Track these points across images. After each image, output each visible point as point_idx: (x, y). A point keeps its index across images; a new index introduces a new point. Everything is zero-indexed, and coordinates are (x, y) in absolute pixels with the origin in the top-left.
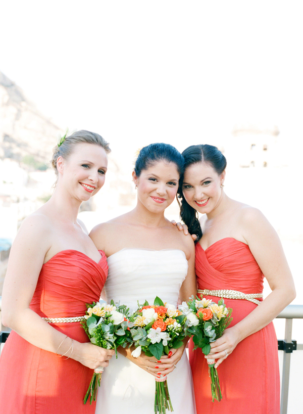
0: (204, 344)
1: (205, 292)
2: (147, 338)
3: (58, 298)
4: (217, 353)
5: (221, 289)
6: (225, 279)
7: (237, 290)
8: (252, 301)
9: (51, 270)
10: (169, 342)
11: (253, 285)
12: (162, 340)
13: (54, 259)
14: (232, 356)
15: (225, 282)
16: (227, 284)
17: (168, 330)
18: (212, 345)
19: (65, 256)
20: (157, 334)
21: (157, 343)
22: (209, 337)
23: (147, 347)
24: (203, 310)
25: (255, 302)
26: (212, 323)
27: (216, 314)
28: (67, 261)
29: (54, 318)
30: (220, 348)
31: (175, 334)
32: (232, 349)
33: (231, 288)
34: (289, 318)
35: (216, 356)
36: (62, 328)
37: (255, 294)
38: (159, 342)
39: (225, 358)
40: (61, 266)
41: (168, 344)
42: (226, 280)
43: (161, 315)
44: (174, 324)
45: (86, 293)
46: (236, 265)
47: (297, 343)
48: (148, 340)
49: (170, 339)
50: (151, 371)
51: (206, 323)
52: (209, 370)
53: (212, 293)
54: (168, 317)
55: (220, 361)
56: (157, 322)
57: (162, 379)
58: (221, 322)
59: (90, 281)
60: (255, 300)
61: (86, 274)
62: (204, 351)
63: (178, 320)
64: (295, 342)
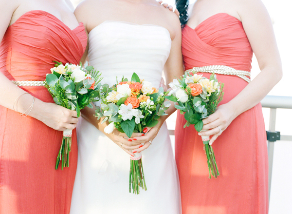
0: (196, 121)
1: (194, 69)
2: (118, 114)
3: (26, 59)
4: (211, 129)
5: (212, 65)
6: (216, 55)
7: (229, 66)
8: (243, 78)
9: (19, 30)
10: (142, 120)
11: (244, 62)
12: (134, 118)
13: (22, 18)
14: (226, 132)
15: (216, 57)
16: (219, 60)
17: (141, 107)
18: (204, 122)
19: (33, 16)
20: (129, 110)
21: (128, 120)
22: (201, 114)
23: (118, 123)
24: (192, 85)
25: (245, 79)
26: (201, 98)
27: (205, 89)
28: (34, 21)
29: (20, 81)
30: (213, 124)
31: (148, 112)
32: (227, 125)
33: (223, 63)
34: (273, 107)
35: (210, 132)
36: (32, 92)
37: (245, 72)
38: (130, 119)
39: (220, 134)
40: (29, 25)
41: (141, 122)
42: (218, 55)
43: (135, 91)
44: (147, 101)
45: (56, 57)
46: (229, 39)
47: (281, 134)
48: (119, 116)
49: (143, 117)
50: (124, 148)
51: (195, 98)
52: (204, 147)
53: (201, 69)
54: (142, 94)
55: (214, 138)
56: (130, 98)
57: (136, 158)
58: (212, 97)
59: (60, 45)
60: (245, 77)
61: (54, 36)
62: (197, 127)
63: (152, 98)
64: (279, 133)
